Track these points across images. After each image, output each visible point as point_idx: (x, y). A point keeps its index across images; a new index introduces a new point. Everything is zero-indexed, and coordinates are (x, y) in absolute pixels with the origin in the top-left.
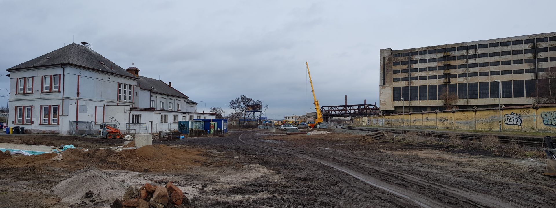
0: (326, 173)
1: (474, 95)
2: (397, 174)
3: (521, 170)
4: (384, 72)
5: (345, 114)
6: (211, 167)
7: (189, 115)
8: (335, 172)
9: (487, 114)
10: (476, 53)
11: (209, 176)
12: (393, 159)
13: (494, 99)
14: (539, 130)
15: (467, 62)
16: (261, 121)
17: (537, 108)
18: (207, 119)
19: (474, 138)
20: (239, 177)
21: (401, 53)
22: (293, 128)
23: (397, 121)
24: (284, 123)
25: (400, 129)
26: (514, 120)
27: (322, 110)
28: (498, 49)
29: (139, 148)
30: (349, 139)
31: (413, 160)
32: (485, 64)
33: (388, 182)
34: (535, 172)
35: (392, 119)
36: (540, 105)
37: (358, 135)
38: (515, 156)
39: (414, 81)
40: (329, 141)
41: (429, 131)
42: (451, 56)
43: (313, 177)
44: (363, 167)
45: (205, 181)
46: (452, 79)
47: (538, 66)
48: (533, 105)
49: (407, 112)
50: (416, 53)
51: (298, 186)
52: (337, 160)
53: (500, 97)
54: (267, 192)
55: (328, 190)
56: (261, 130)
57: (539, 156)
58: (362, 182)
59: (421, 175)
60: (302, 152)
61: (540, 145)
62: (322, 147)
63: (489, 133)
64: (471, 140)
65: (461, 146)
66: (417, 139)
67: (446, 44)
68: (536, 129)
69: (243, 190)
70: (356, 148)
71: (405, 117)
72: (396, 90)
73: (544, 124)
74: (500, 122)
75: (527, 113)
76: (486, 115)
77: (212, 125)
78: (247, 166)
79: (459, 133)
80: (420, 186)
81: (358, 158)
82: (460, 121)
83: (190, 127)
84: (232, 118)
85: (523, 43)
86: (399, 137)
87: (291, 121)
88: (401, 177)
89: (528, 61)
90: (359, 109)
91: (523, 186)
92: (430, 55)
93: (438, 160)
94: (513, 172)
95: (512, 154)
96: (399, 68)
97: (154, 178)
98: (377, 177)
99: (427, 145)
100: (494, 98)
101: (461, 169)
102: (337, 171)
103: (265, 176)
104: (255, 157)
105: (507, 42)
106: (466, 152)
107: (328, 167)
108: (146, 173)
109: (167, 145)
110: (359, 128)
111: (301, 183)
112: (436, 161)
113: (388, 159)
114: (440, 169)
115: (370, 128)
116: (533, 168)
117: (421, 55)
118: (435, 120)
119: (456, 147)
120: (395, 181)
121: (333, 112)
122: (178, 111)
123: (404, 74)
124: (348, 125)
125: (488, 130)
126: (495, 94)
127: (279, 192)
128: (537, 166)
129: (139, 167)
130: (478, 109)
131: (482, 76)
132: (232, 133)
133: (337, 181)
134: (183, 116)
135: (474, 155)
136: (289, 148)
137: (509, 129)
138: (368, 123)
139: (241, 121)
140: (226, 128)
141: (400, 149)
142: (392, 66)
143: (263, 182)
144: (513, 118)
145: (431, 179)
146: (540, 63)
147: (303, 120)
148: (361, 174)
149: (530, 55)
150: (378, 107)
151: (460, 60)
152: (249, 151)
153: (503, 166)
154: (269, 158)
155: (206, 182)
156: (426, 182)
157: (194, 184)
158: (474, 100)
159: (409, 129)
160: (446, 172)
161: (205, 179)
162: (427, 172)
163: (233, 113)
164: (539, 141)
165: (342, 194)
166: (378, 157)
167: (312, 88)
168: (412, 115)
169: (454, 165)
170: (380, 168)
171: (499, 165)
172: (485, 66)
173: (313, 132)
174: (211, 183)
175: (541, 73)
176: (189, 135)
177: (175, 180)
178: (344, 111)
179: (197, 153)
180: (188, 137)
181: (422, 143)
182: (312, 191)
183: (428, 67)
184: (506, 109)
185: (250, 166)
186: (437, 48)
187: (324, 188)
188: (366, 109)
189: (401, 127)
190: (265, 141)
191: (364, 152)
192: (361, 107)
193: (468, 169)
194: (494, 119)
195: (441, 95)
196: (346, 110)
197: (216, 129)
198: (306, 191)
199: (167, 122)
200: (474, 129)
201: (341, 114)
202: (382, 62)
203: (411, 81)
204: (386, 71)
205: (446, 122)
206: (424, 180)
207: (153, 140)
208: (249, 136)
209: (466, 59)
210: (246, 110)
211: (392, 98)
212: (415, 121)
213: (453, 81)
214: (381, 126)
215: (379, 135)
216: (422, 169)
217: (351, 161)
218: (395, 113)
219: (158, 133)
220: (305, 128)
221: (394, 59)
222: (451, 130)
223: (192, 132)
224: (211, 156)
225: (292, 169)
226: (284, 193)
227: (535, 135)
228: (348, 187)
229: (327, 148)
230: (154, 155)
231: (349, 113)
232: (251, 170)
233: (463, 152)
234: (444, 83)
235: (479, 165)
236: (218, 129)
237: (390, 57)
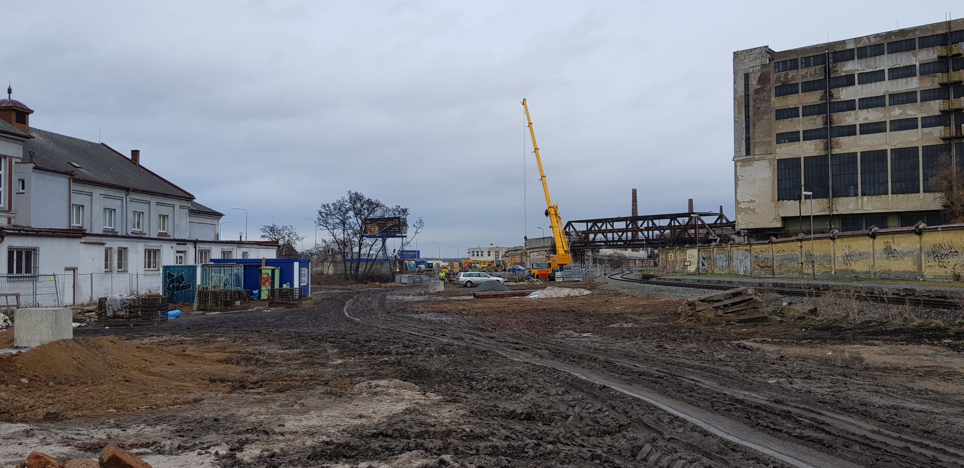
0: (588, 401)
2: (798, 411)
4: (747, 117)
5: (632, 241)
6: (259, 393)
7: (195, 247)
8: (612, 398)
11: (253, 418)
12: (783, 367)
16: (405, 261)
18: (250, 258)
20: (343, 416)
21: (799, 57)
22: (492, 281)
23: (792, 260)
24: (466, 268)
25: (802, 282)
27: (567, 230)
29: (28, 349)
30: (648, 310)
31: (847, 371)
33: (771, 431)
35: (776, 254)
37: (675, 300)
39: (842, 139)
40: (592, 316)
41: (897, 286)
43: (552, 411)
44: (695, 388)
45: (239, 433)
49: (824, 233)
50: (848, 53)
51: (508, 434)
52: (615, 366)
54: (421, 451)
55: (595, 446)
56: (406, 287)
58: (694, 428)
59: (875, 418)
60: (517, 343)
62: (571, 332)
66: (856, 311)
67: (949, 20)
69: (353, 448)
70: (669, 335)
71: (818, 247)
72: (786, 168)
77: (266, 276)
78: (364, 384)
80: (875, 448)
81: (678, 364)
83: (199, 282)
84: (326, 254)
86: (801, 306)
87: (485, 262)
88: (813, 419)
90: (674, 225)
92: (893, 56)
93: (929, 373)
96: (792, 101)
97: (76, 437)
98: (739, 417)
99: (889, 329)
102: (620, 397)
103: (415, 410)
104: (387, 359)
107: (592, 385)
108: (53, 425)
109: (124, 338)
110: (676, 280)
111: (518, 427)
112: (921, 376)
113: (769, 368)
114: (936, 400)
115: (707, 279)
117: (864, 60)
118: (916, 253)
120: (794, 429)
121: (600, 236)
122: (163, 238)
123: (810, 119)
124: (643, 270)
127: (456, 452)
129: (27, 407)
132: (323, 297)
133: (622, 423)
134: (178, 252)
136: (479, 333)
138: (701, 264)
139: (348, 264)
140: (308, 284)
141: (806, 341)
142: (773, 99)
143: (410, 427)
145: (908, 430)
147: (518, 259)
148: (690, 406)
150: (731, 220)
152: (372, 344)
154: (426, 361)
155: (243, 437)
156: (892, 437)
157: (204, 444)
159: (831, 283)
161: (240, 428)
162: (894, 407)
163: (327, 240)
165: (638, 458)
166: (738, 362)
167: (541, 170)
168: (838, 241)
170: (746, 393)
173: (545, 292)
174: (257, 438)
176: (195, 305)
177: (146, 438)
178: (630, 234)
179: (218, 355)
180: (193, 311)
181: (875, 323)
182: (550, 446)
183: (890, 95)
185: (374, 383)
186: (918, 33)
187: (583, 440)
188: (694, 227)
189: (804, 276)
190: (416, 316)
191: (694, 345)
192: (680, 219)
195: (935, 178)
196: (635, 230)
197: (277, 286)
198: (532, 448)
199: (125, 271)
201: (622, 241)
202: (742, 89)
203: (833, 139)
204: (754, 114)
205: (951, 259)
206: (887, 432)
207: (76, 325)
208: (370, 303)
210: (363, 233)
211: (773, 192)
212: (848, 257)
214: (742, 273)
215: (737, 299)
216: (876, 400)
217: (657, 370)
218: (786, 237)
219: (95, 304)
220: (522, 280)
221: (778, 78)
223: (206, 296)
224: (260, 363)
225: (490, 390)
226: (469, 454)
228: (654, 440)
229: (585, 335)
230: (79, 369)
231: (644, 238)
232: (376, 394)
234: (944, 139)
236: (285, 286)
237: (765, 70)
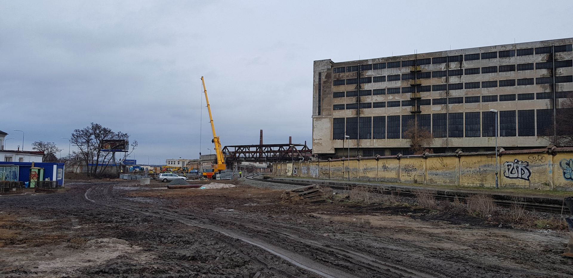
0: (228, 248)
1: (457, 132)
2: (337, 251)
3: (528, 248)
4: (319, 95)
5: (259, 158)
6: (23, 247)
8: (242, 246)
9: (477, 161)
10: (461, 67)
11: (17, 263)
12: (331, 227)
13: (489, 139)
14: (557, 187)
15: (447, 80)
16: (127, 166)
17: (554, 153)
18: (24, 161)
19: (456, 197)
20: (78, 261)
21: (346, 66)
22: (179, 179)
23: (339, 170)
24: (164, 171)
25: (343, 182)
26: (518, 171)
27: (224, 151)
28: (496, 62)
30: (265, 196)
31: (362, 229)
32: (475, 85)
33: (323, 262)
34: (550, 252)
35: (331, 167)
36: (559, 149)
37: (280, 190)
38: (520, 226)
39: (365, 110)
40: (235, 199)
41: (388, 185)
42: (422, 72)
43: (207, 254)
44: (286, 239)
45: (7, 273)
46: (423, 107)
47: (557, 88)
48: (549, 149)
49: (354, 157)
50: (369, 66)
51: (180, 269)
52: (245, 228)
53: (497, 136)
55: (230, 274)
56: (126, 182)
57: (556, 228)
58: (284, 262)
59: (374, 254)
60: (191, 215)
61: (559, 211)
62: (222, 208)
63: (480, 191)
64: (452, 200)
65: (435, 210)
66: (368, 198)
67: (416, 53)
68: (552, 185)
70: (275, 210)
71: (351, 164)
72: (338, 123)
73: (565, 177)
74: (497, 174)
75: (538, 161)
76: (475, 163)
77: (34, 173)
78: (93, 241)
79: (433, 189)
80: (373, 270)
81: (278, 226)
82: (434, 171)
84: (76, 160)
85: (534, 52)
86: (342, 195)
87: (176, 168)
88: (344, 255)
89: (541, 81)
90: (281, 150)
91: (531, 272)
92: (390, 69)
93: (401, 230)
94: (515, 252)
95: (514, 224)
96: (342, 88)
98: (308, 255)
99: (383, 207)
100: (488, 136)
101: (436, 245)
102: (246, 245)
103: (124, 256)
104: (110, 225)
105: (508, 51)
106: (444, 220)
107: (231, 239)
110: (281, 180)
111: (187, 265)
112: (397, 232)
113: (324, 228)
114: (403, 244)
115: (297, 179)
116: (546, 246)
117: (376, 70)
118: (397, 169)
119: (429, 210)
120: (335, 261)
121: (242, 155)
123: (350, 99)
124: (264, 174)
125: (478, 185)
126: (489, 132)
128: (554, 242)
130: (463, 154)
131: (470, 102)
132: (72, 187)
133: (246, 260)
135: (455, 224)
136: (169, 209)
137: (511, 185)
138: (294, 172)
139: (90, 167)
140: (62, 179)
141: (343, 213)
142: (332, 87)
143: (120, 267)
144: (517, 167)
145: (389, 260)
146: (560, 84)
147: (195, 167)
148: (283, 249)
149: (544, 72)
150: (310, 149)
151: (436, 79)
152: (101, 216)
153: (501, 242)
154: (135, 227)
156: (381, 264)
158: (457, 140)
159: (357, 183)
160: (413, 249)
162: (383, 248)
163: (76, 152)
164: (557, 204)
166: (309, 225)
167: (210, 117)
168: (361, 161)
169: (426, 239)
170: (312, 241)
171: (494, 240)
172: (475, 88)
173: (210, 185)
175: (560, 100)
178: (258, 154)
181: (377, 204)
182: (204, 275)
183: (388, 89)
184: (506, 154)
185: (100, 240)
186: (402, 59)
187: (223, 271)
188: (291, 152)
189: (344, 179)
190: (131, 199)
191: (288, 216)
192: (285, 147)
193: (446, 245)
194: (488, 169)
195: (407, 132)
196: (261, 152)
197: (41, 179)
200: (456, 184)
201: (254, 158)
202: (317, 80)
203: (360, 109)
204: (323, 94)
205: (413, 173)
206: (379, 261)
208: (103, 191)
209: (445, 77)
210: (100, 149)
211: (331, 135)
212: (365, 170)
213: (425, 110)
214: (314, 177)
215: (311, 191)
216: (375, 244)
217: (267, 230)
218: (336, 158)
220: (197, 178)
221: (335, 76)
222: (421, 185)
224: (25, 228)
225: (172, 243)
227: (551, 194)
228: (262, 269)
229: (230, 210)
231: (265, 157)
232: (100, 247)
233: (440, 218)
234: (412, 112)
235: (463, 239)
236: (46, 180)
237: (329, 72)
